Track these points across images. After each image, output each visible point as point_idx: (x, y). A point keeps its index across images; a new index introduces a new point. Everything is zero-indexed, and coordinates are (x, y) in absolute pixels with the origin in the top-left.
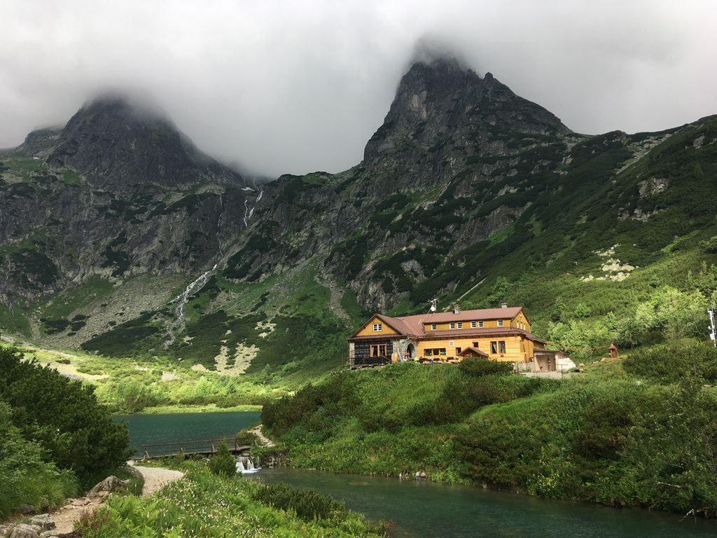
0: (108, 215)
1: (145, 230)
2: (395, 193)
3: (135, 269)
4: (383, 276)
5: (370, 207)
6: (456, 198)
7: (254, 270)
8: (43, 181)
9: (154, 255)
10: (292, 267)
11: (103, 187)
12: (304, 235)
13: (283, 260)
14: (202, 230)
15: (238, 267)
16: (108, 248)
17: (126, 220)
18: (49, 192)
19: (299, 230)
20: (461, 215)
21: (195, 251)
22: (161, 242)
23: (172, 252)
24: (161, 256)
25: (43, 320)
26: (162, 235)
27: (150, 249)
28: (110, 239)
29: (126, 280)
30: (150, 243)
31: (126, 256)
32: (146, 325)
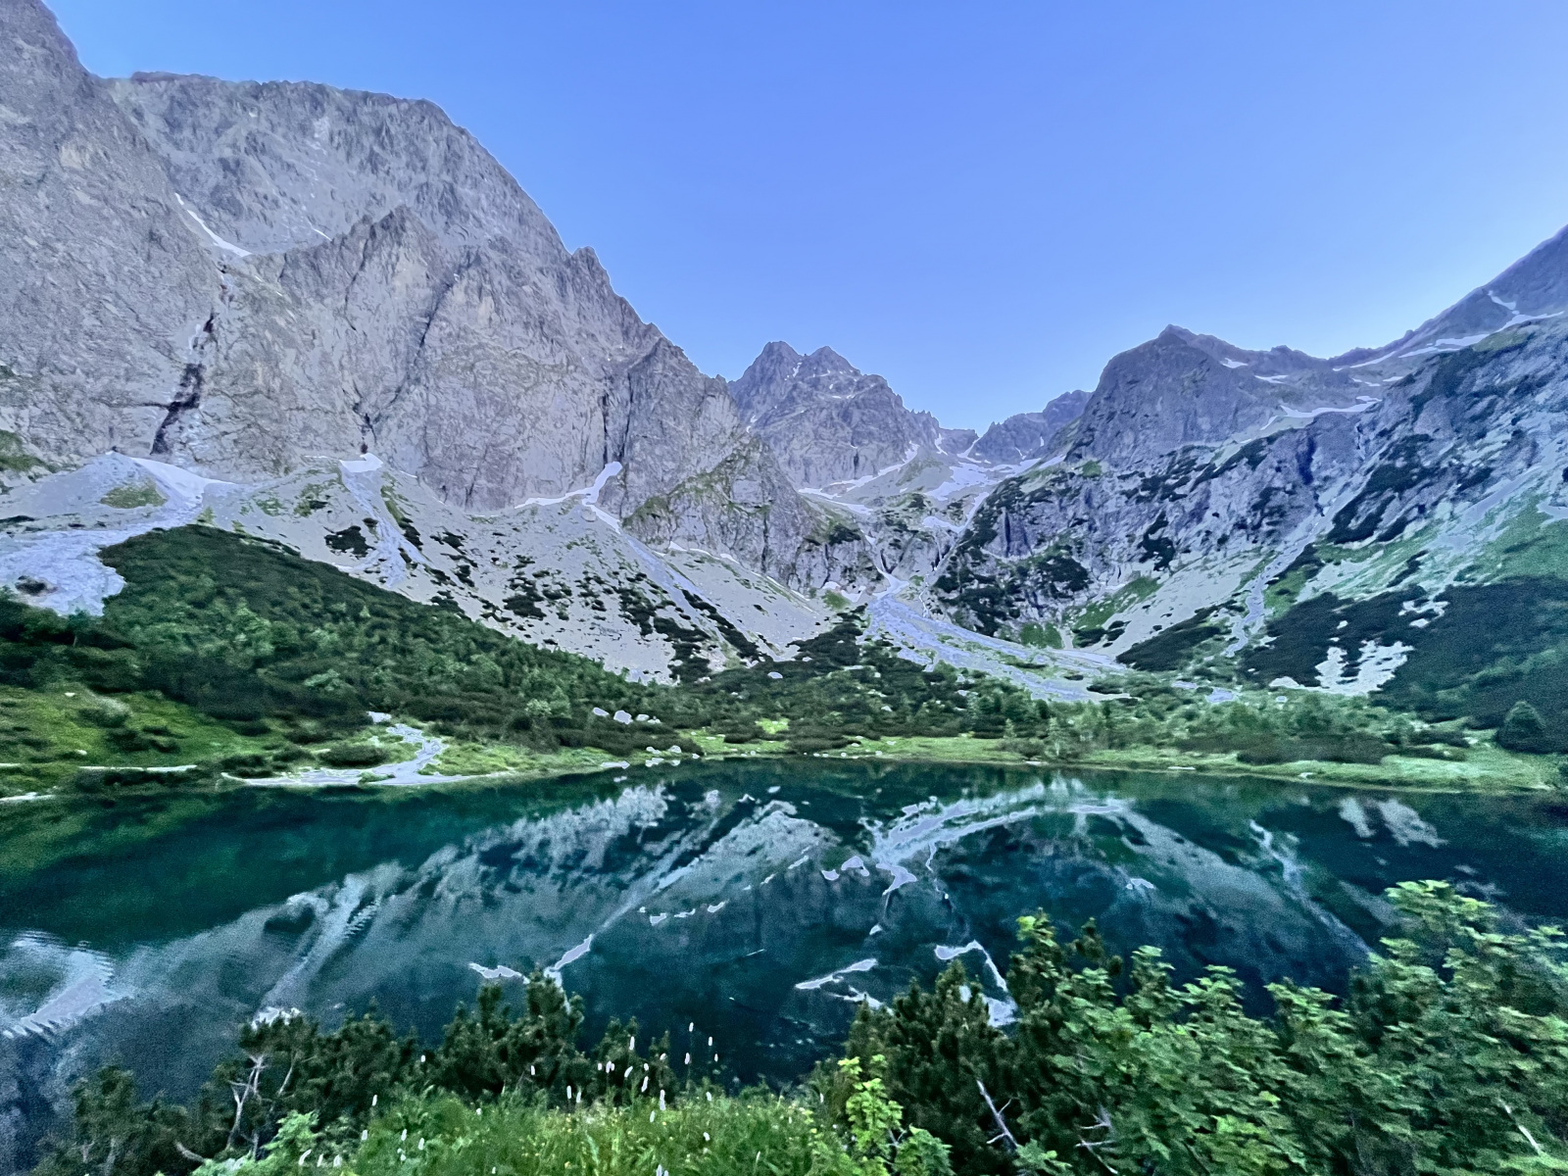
0: (1140, 499)
1: (1189, 505)
3: (1185, 558)
7: (1388, 520)
8: (1059, 481)
9: (1208, 533)
10: (1475, 500)
11: (1129, 468)
13: (1451, 493)
14: (1277, 483)
15: (1353, 524)
16: (1146, 536)
17: (1163, 498)
18: (1069, 489)
19: (1482, 435)
21: (1271, 514)
22: (1216, 515)
23: (1235, 524)
24: (1219, 534)
25: (1075, 631)
26: (1216, 503)
27: (1201, 526)
28: (1147, 526)
29: (1172, 573)
30: (1200, 520)
31: (1170, 543)
32: (1202, 625)
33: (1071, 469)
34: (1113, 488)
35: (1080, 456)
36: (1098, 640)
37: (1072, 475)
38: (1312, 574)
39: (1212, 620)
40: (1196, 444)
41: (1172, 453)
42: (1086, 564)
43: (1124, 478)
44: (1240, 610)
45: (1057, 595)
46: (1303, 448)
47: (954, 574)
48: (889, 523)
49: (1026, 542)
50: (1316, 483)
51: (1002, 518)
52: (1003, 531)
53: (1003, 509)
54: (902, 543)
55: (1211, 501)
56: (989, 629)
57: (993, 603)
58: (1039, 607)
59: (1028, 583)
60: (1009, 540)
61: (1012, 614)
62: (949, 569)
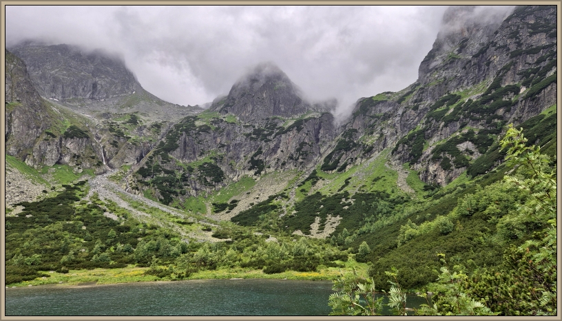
0: (252, 139)
1: (272, 145)
2: (447, 95)
3: (267, 170)
4: (441, 157)
5: (426, 109)
6: (503, 86)
7: (341, 164)
8: (216, 123)
9: (278, 160)
10: (368, 159)
11: (248, 122)
12: (376, 136)
13: (361, 155)
14: (306, 141)
15: (331, 163)
16: (252, 158)
17: (262, 140)
18: (219, 128)
19: (372, 133)
20: (510, 99)
21: (302, 155)
22: (282, 151)
23: (289, 157)
24: (282, 160)
25: (214, 204)
26: (282, 147)
27: (276, 156)
28: (253, 153)
29: (262, 177)
30: (276, 153)
31: (263, 162)
32: (271, 204)
33: (221, 117)
34: (240, 131)
35: (227, 112)
36: (224, 209)
37: (222, 120)
38: (314, 183)
39: (275, 202)
40: (278, 116)
41: (268, 119)
42: (223, 169)
43: (246, 127)
44: (286, 197)
45: (206, 184)
46: (316, 127)
47: (150, 167)
48: (111, 130)
49: (194, 153)
50: (320, 143)
51: (182, 138)
52: (182, 145)
53: (184, 133)
54: (119, 144)
55: (281, 145)
56: (167, 201)
57: (171, 185)
58: (196, 190)
59: (193, 176)
60: (185, 151)
61: (181, 193)
62: (147, 163)
